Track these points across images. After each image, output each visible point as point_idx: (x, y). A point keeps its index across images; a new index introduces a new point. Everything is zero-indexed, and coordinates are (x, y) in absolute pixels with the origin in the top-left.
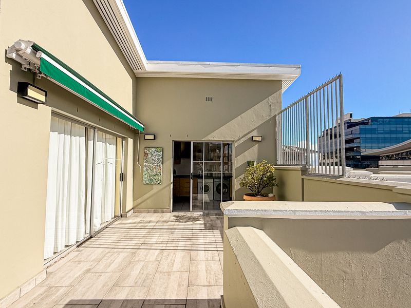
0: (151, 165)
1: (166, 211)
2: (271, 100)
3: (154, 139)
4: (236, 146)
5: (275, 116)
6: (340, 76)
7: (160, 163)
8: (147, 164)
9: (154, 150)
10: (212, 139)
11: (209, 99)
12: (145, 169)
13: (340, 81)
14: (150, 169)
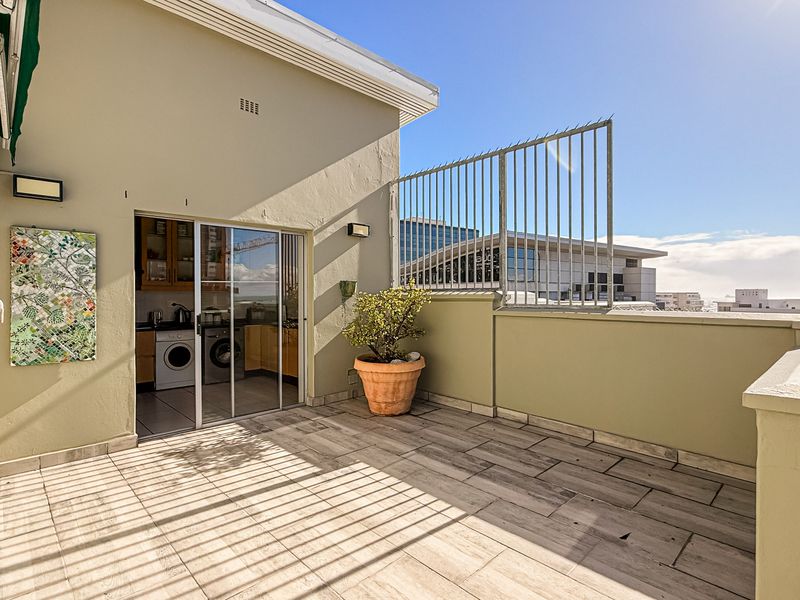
0: (49, 291)
1: (118, 445)
2: (381, 147)
3: (61, 199)
4: (316, 243)
5: (388, 185)
6: (608, 123)
7: (90, 288)
8: (27, 289)
9: (59, 238)
10: (259, 220)
11: (250, 107)
12: (18, 308)
13: (609, 132)
14: (47, 309)
